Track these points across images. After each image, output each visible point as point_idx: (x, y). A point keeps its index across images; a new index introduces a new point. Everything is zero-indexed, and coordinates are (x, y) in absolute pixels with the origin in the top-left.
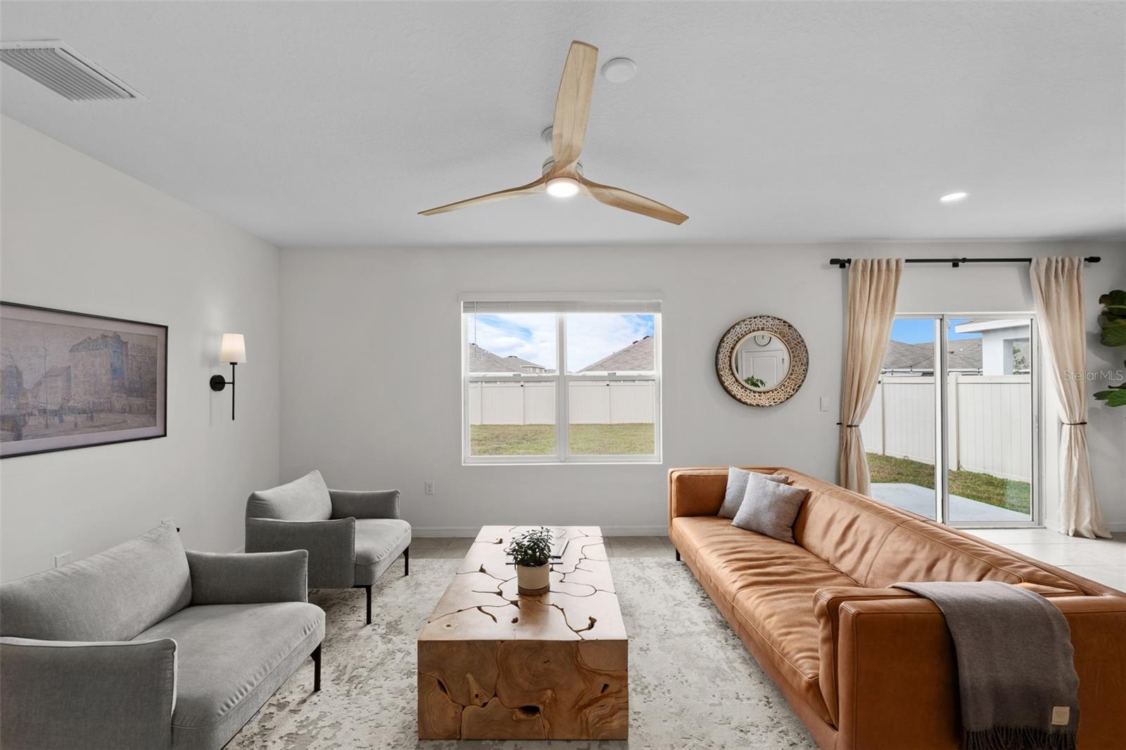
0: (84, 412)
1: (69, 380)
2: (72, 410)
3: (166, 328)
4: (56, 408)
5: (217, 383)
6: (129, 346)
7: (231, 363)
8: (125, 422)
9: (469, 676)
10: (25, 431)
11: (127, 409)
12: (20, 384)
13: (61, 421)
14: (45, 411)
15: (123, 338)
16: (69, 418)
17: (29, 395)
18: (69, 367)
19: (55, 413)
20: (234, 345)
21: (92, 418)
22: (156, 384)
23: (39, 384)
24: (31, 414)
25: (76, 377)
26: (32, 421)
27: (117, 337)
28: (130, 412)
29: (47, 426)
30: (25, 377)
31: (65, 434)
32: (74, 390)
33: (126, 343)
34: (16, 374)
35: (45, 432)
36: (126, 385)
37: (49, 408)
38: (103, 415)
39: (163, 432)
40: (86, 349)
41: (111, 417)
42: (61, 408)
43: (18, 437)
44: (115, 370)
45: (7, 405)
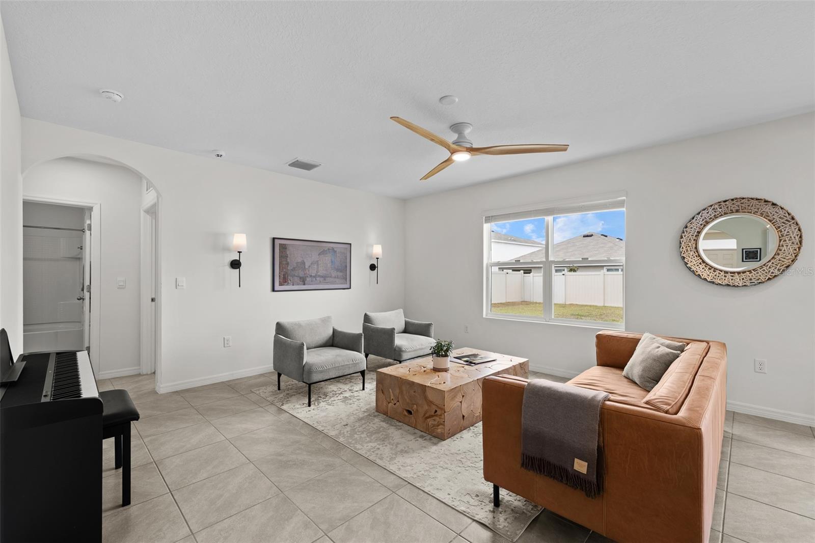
0: (323, 277)
1: (318, 265)
2: (320, 276)
3: (351, 244)
4: (314, 275)
5: (373, 267)
6: (337, 252)
7: (376, 258)
8: (336, 282)
9: (390, 390)
10: (306, 282)
11: (337, 276)
12: (305, 267)
13: (316, 280)
14: (311, 276)
15: (335, 250)
16: (318, 279)
17: (307, 270)
18: (318, 261)
19: (314, 277)
20: (377, 250)
21: (325, 280)
22: (347, 266)
23: (310, 266)
24: (307, 277)
25: (320, 264)
26: (308, 279)
27: (333, 249)
28: (338, 278)
29: (312, 281)
30: (306, 264)
31: (317, 284)
32: (319, 269)
33: (336, 251)
34: (303, 263)
35: (311, 283)
36: (336, 267)
37: (313, 275)
38: (328, 278)
39: (349, 287)
40: (323, 254)
41: (331, 279)
42: (316, 275)
43: (304, 284)
44: (332, 262)
45: (301, 274)
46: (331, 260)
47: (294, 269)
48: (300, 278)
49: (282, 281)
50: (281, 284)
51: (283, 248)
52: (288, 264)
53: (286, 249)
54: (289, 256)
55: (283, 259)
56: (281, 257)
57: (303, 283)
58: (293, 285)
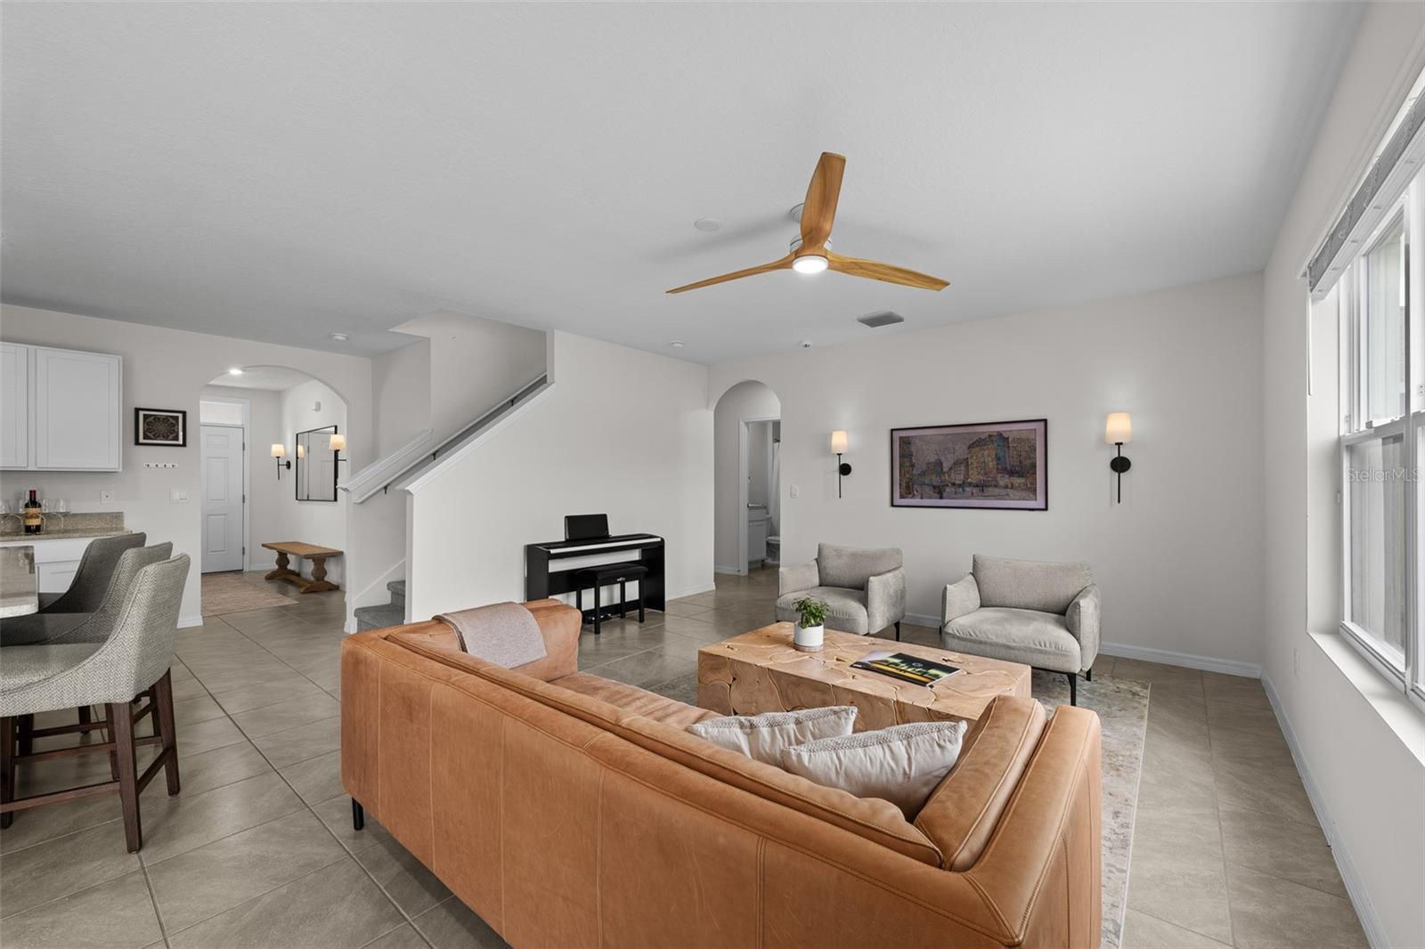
0: (977, 486)
1: (967, 465)
2: (970, 484)
3: (1045, 421)
4: (960, 482)
5: (1120, 465)
6: (1010, 439)
7: (1117, 444)
8: (1008, 495)
10: (945, 494)
11: (1010, 486)
12: (942, 469)
13: (964, 491)
14: (954, 484)
15: (1005, 435)
16: (968, 489)
17: (946, 475)
18: (967, 458)
19: (960, 486)
20: (1119, 426)
21: (983, 491)
22: (1035, 466)
23: (951, 469)
24: (947, 486)
25: (972, 464)
26: (948, 490)
27: (1000, 434)
28: (1012, 487)
29: (956, 493)
30: (944, 465)
31: (966, 498)
32: (971, 472)
33: (1008, 438)
34: (939, 464)
35: (954, 496)
36: (1009, 468)
37: (957, 482)
38: (990, 489)
39: (1043, 507)
40: (978, 446)
41: (997, 491)
42: (964, 483)
43: (941, 498)
44: (999, 459)
45: (936, 480)
46: (996, 455)
47: (923, 474)
48: (934, 487)
49: (903, 491)
50: (902, 497)
51: (905, 442)
52: (913, 466)
53: (909, 443)
54: (914, 454)
55: (905, 460)
56: (902, 456)
57: (936, 495)
58: (922, 498)
